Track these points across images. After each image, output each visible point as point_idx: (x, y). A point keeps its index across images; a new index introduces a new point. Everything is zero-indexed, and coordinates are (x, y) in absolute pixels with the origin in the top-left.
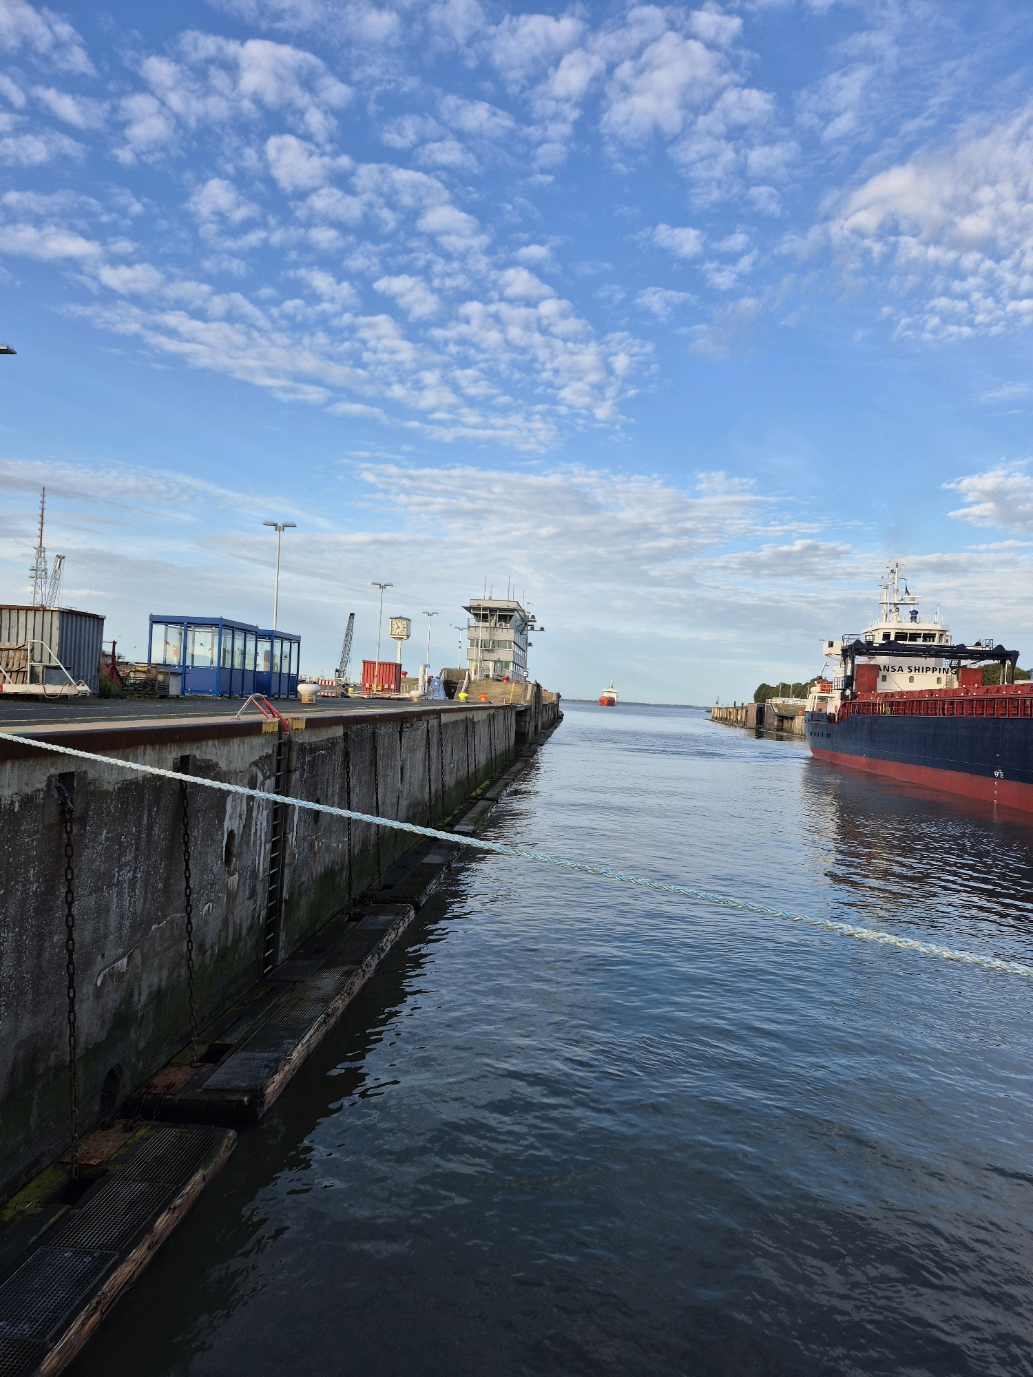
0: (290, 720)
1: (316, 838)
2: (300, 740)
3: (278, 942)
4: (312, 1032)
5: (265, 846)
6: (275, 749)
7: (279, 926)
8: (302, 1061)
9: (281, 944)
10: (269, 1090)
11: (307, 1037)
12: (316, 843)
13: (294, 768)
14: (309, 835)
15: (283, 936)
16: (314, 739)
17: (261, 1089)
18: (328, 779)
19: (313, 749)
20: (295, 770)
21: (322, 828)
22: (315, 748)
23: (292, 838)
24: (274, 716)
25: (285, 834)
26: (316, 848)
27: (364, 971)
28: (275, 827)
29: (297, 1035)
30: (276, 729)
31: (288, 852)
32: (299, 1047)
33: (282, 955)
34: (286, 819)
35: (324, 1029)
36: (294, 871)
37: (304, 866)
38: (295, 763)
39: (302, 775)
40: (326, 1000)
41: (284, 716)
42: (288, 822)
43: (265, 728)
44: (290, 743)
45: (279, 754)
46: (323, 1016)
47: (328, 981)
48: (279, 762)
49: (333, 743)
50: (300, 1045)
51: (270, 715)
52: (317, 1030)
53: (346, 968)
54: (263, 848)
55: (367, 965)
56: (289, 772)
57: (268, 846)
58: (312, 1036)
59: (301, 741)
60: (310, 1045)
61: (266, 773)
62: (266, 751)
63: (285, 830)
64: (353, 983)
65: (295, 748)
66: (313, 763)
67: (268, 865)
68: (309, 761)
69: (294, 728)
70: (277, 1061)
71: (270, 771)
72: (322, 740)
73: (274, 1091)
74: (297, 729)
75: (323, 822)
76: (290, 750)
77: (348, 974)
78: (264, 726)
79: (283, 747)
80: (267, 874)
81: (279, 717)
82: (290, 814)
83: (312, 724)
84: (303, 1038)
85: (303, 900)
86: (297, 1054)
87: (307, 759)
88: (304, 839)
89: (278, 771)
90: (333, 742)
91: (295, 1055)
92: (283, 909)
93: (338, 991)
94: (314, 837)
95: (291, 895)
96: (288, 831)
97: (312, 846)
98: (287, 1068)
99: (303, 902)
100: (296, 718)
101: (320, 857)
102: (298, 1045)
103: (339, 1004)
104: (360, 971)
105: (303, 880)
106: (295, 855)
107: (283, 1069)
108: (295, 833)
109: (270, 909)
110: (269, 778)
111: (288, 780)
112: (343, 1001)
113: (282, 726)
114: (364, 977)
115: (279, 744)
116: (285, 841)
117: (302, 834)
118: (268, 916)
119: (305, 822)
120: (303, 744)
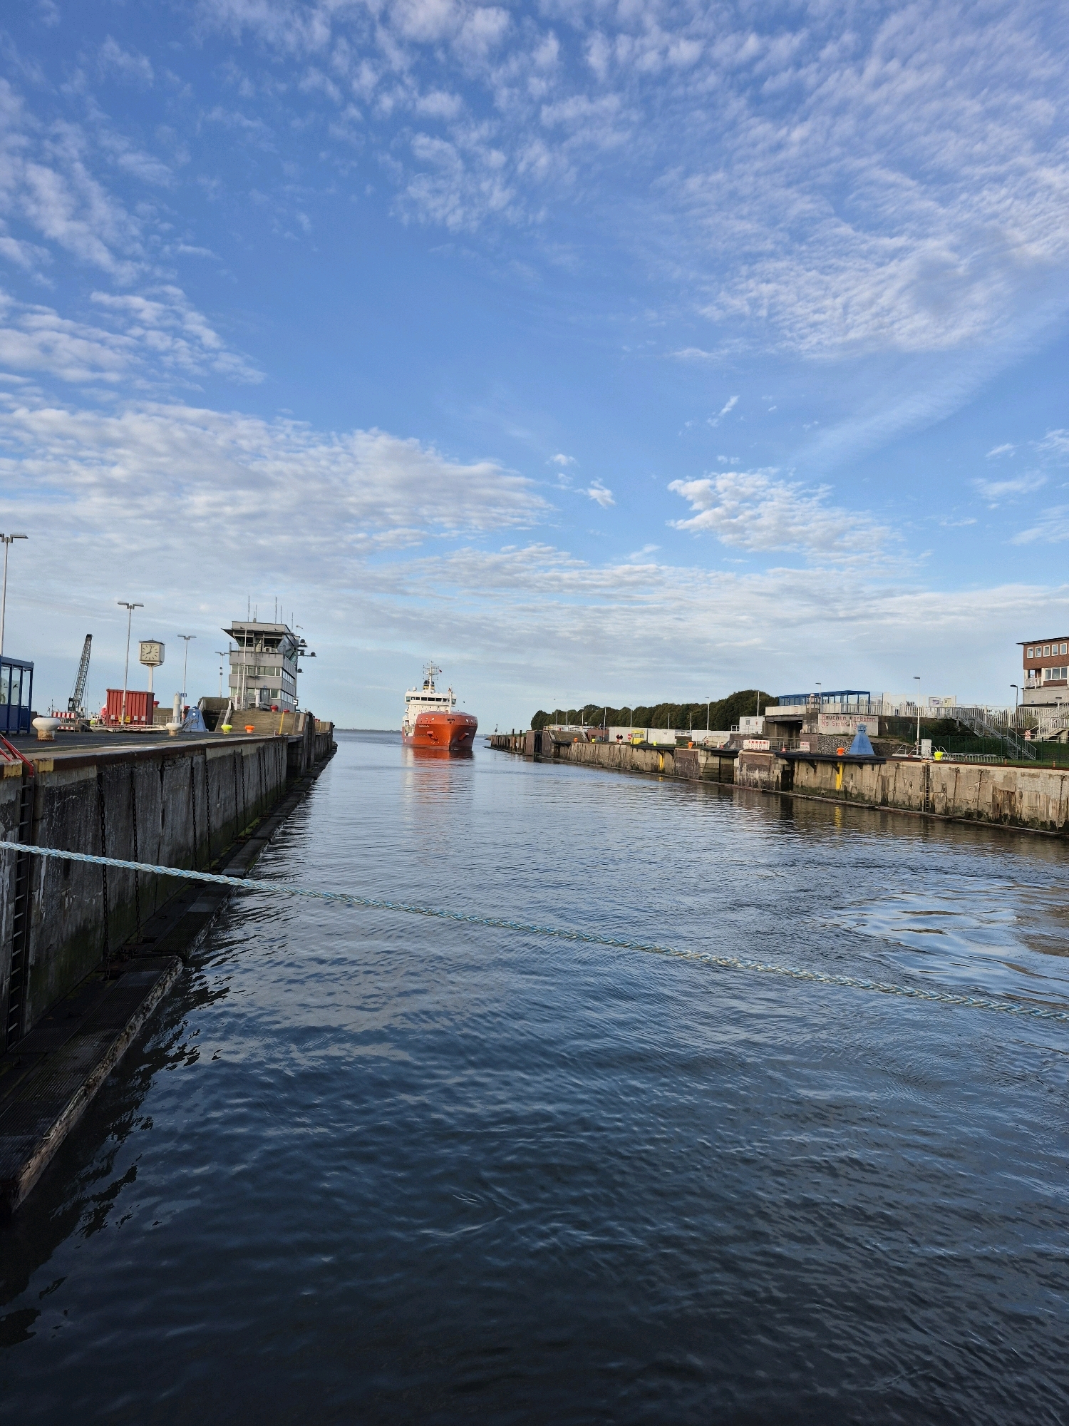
0: (35, 762)
1: (66, 894)
2: (47, 783)
3: (23, 1015)
4: (71, 1106)
5: (7, 906)
6: (19, 795)
7: (25, 995)
8: (61, 1140)
9: (27, 1017)
10: (25, 1177)
11: (66, 1113)
12: (67, 899)
13: (40, 817)
14: (58, 891)
15: (29, 1008)
16: (63, 782)
17: (14, 1178)
18: (80, 827)
19: (62, 793)
20: (42, 818)
21: (74, 882)
22: (65, 792)
23: (38, 895)
24: (15, 757)
25: (31, 891)
26: (67, 905)
27: (128, 1034)
28: (18, 884)
29: (54, 1112)
30: (20, 773)
31: (34, 911)
32: (57, 1125)
33: (28, 1028)
34: (31, 874)
35: (84, 1103)
36: (42, 933)
37: (53, 926)
38: (42, 810)
39: (50, 823)
40: (86, 1070)
41: (28, 757)
42: (35, 878)
43: (7, 772)
44: (35, 789)
45: (23, 802)
46: (83, 1088)
47: (86, 1048)
48: (23, 809)
49: (85, 787)
50: (58, 1123)
51: (10, 756)
52: (77, 1104)
53: (106, 1033)
54: (5, 909)
55: (131, 1027)
56: (35, 820)
57: (11, 906)
58: (72, 1112)
59: (48, 785)
60: (69, 1122)
61: (9, 823)
62: (8, 798)
63: (31, 887)
64: (116, 1049)
65: (42, 793)
66: (63, 810)
67: (11, 928)
68: (58, 808)
69: (41, 770)
70: (31, 1143)
71: (13, 820)
72: (73, 784)
73: (30, 1179)
74: (44, 772)
75: (74, 875)
76: (36, 796)
77: (109, 1039)
78: (5, 769)
79: (27, 792)
80: (10, 938)
81: (22, 758)
82: (36, 868)
83: (60, 765)
84: (61, 1114)
85: (52, 964)
86: (55, 1135)
87: (56, 805)
88: (52, 896)
89: (22, 820)
90: (85, 784)
91: (53, 1134)
92: (29, 976)
93: (99, 1058)
94: (64, 893)
95: (38, 960)
96: (34, 888)
97: (61, 904)
98: (44, 1150)
99: (53, 966)
100: (45, 759)
101: (70, 916)
102: (55, 1123)
103: (102, 1073)
104: (123, 1034)
105: (51, 942)
106: (42, 915)
107: (39, 1152)
108: (42, 890)
109: (13, 977)
110: (11, 829)
111: (34, 830)
112: (106, 1069)
113: (27, 768)
114: (128, 1041)
115: (24, 789)
116: (31, 898)
117: (50, 890)
118: (12, 985)
119: (54, 877)
120: (51, 788)
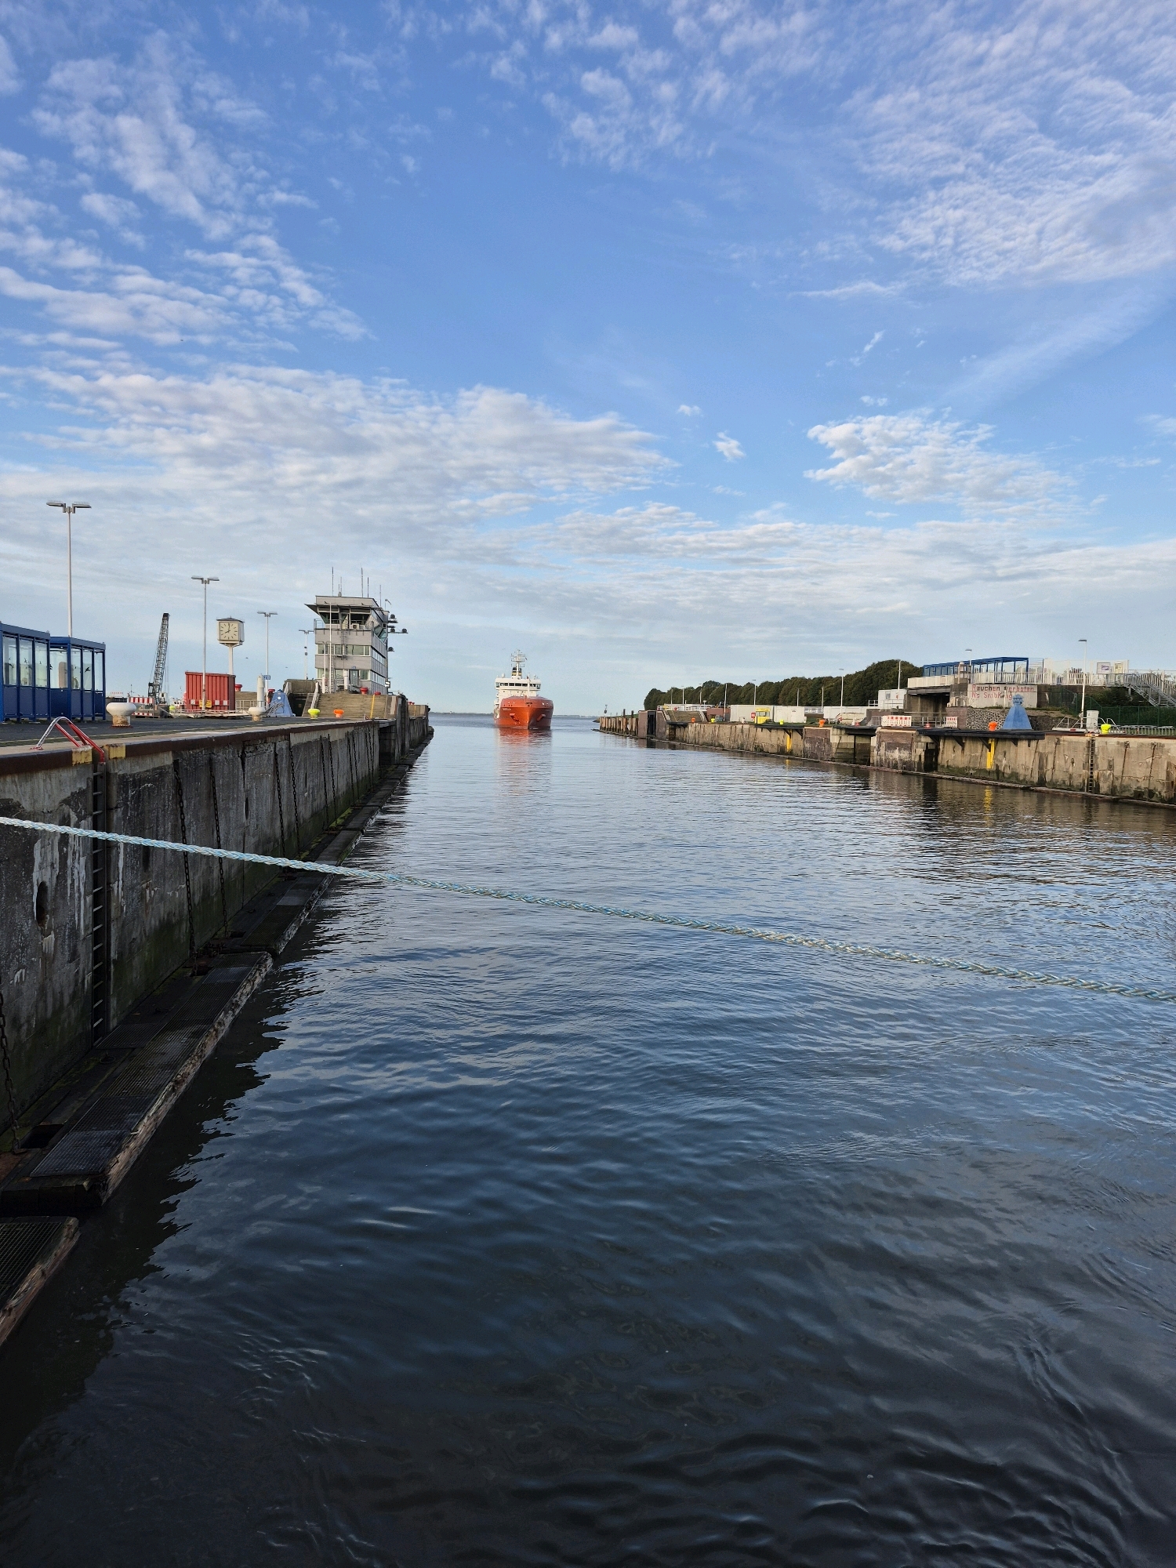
0: (106, 748)
1: (147, 887)
2: (120, 771)
3: (108, 1011)
4: (159, 1102)
5: (85, 899)
6: (90, 784)
7: (109, 990)
8: (149, 1136)
9: (112, 1012)
10: (113, 1171)
11: (154, 1108)
12: (148, 892)
13: (114, 806)
14: (138, 884)
15: (114, 1003)
16: (137, 770)
17: (104, 1170)
18: (157, 817)
19: (137, 781)
20: (117, 807)
21: (154, 875)
22: (140, 780)
23: (117, 887)
24: (85, 744)
25: (109, 884)
26: (148, 898)
27: (216, 1030)
28: (95, 876)
29: (141, 1106)
30: (90, 759)
31: (114, 904)
32: (145, 1120)
33: (113, 1023)
34: (109, 866)
35: (173, 1099)
36: (123, 926)
37: (134, 919)
38: (115, 799)
39: (125, 813)
40: (174, 1066)
41: (98, 743)
42: (112, 869)
43: (76, 759)
44: (107, 775)
45: (95, 790)
46: (171, 1084)
47: (173, 1044)
48: (95, 798)
49: (161, 774)
50: (146, 1118)
51: (80, 743)
52: (165, 1100)
53: (194, 1029)
54: (82, 902)
55: (219, 1023)
56: (109, 810)
57: (89, 899)
58: (160, 1107)
59: (121, 773)
60: (158, 1118)
61: (81, 812)
62: (79, 786)
63: (109, 879)
64: (204, 1045)
65: (115, 781)
66: (138, 798)
67: (90, 921)
68: (133, 796)
69: (112, 757)
70: (120, 1138)
71: (85, 809)
72: (147, 771)
73: (119, 1173)
74: (116, 758)
75: (155, 866)
76: (108, 783)
77: (198, 1035)
78: (74, 755)
79: (99, 780)
80: (89, 932)
81: (92, 744)
82: (113, 860)
83: (133, 751)
84: (149, 1110)
85: (136, 959)
86: (143, 1129)
87: (131, 793)
88: (132, 888)
89: (95, 809)
90: (161, 772)
91: (141, 1130)
92: (112, 970)
93: (187, 1054)
94: (144, 886)
95: (121, 954)
96: (112, 880)
97: (142, 897)
98: (132, 1145)
99: (136, 961)
100: (116, 746)
101: (153, 909)
102: (143, 1118)
103: (190, 1069)
104: (212, 1030)
105: (134, 936)
106: (122, 908)
107: (128, 1147)
108: (121, 882)
109: (95, 972)
110: (84, 818)
111: (109, 820)
112: (194, 1065)
113: (97, 755)
114: (217, 1037)
115: (95, 777)
116: (110, 891)
117: (129, 884)
118: (95, 980)
119: (133, 868)
120: (124, 776)
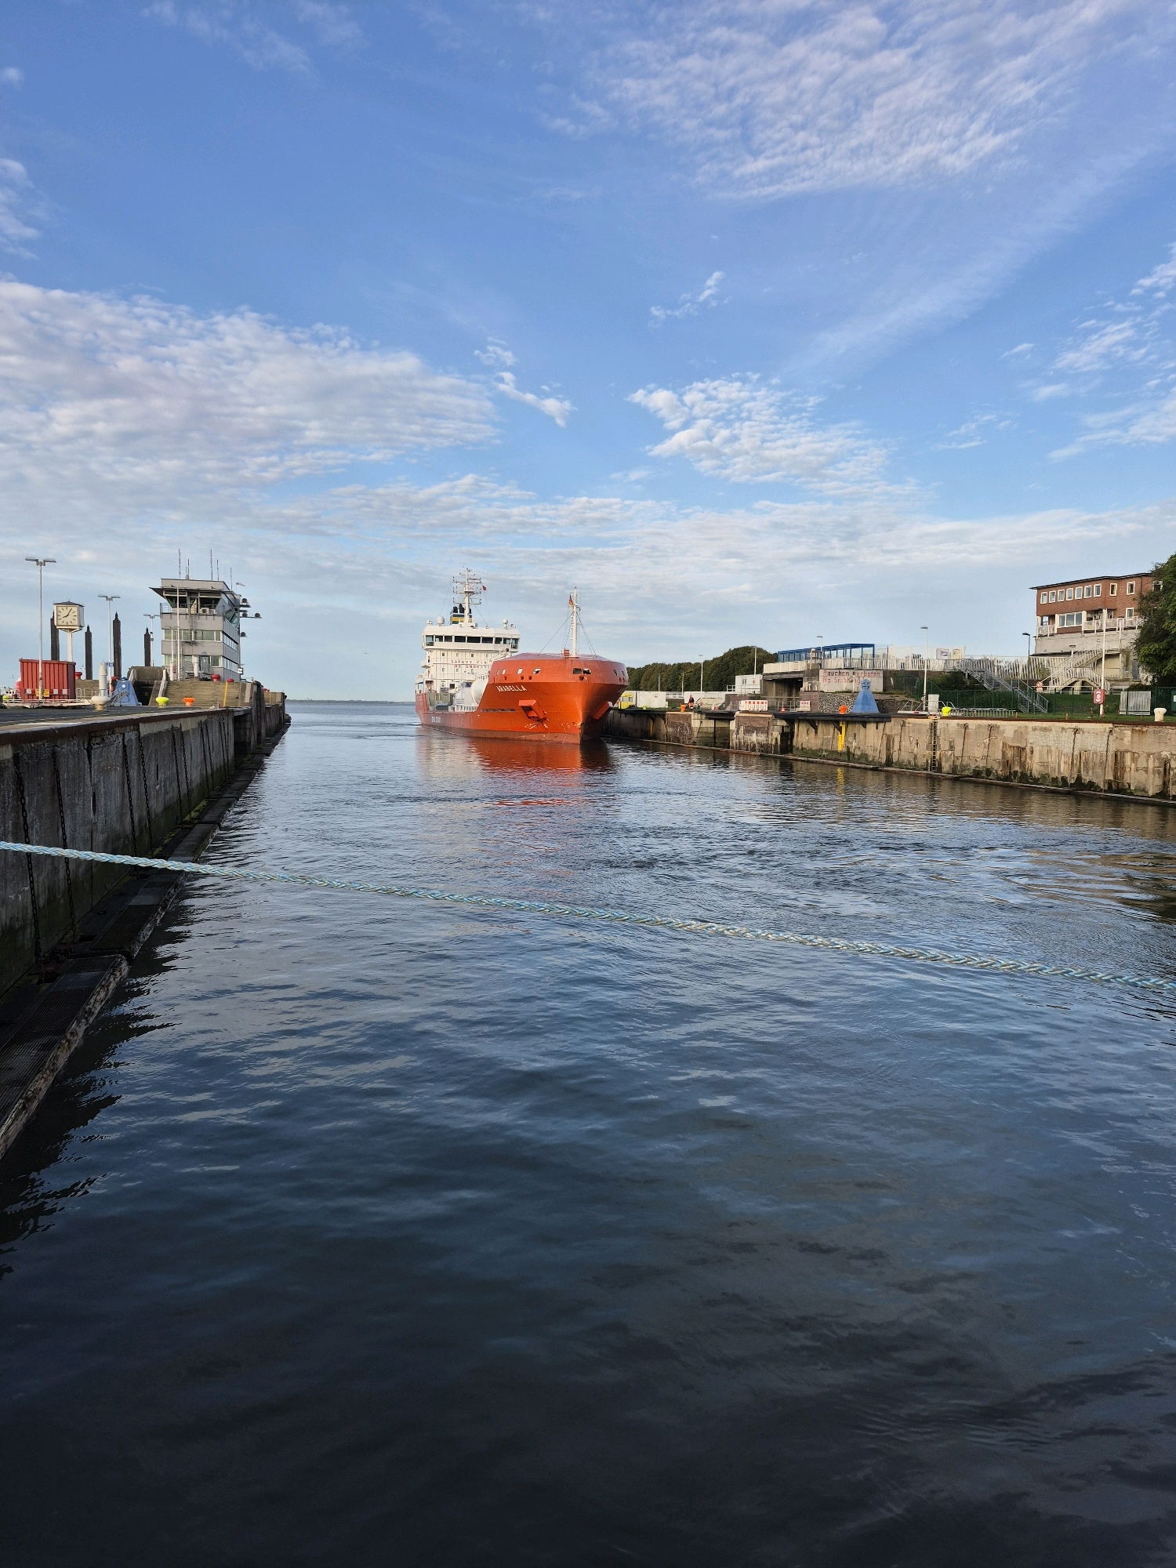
4: (9, 1122)
11: (4, 1129)
27: (68, 1042)
40: (23, 1082)
46: (21, 1101)
47: (22, 1058)
52: (16, 1118)
53: (45, 1040)
55: (72, 1033)
58: (10, 1127)
60: (8, 1138)
64: (56, 1058)
77: (48, 1047)
93: (37, 1068)
103: (41, 1085)
104: (63, 1041)
112: (46, 1080)
114: (69, 1048)
